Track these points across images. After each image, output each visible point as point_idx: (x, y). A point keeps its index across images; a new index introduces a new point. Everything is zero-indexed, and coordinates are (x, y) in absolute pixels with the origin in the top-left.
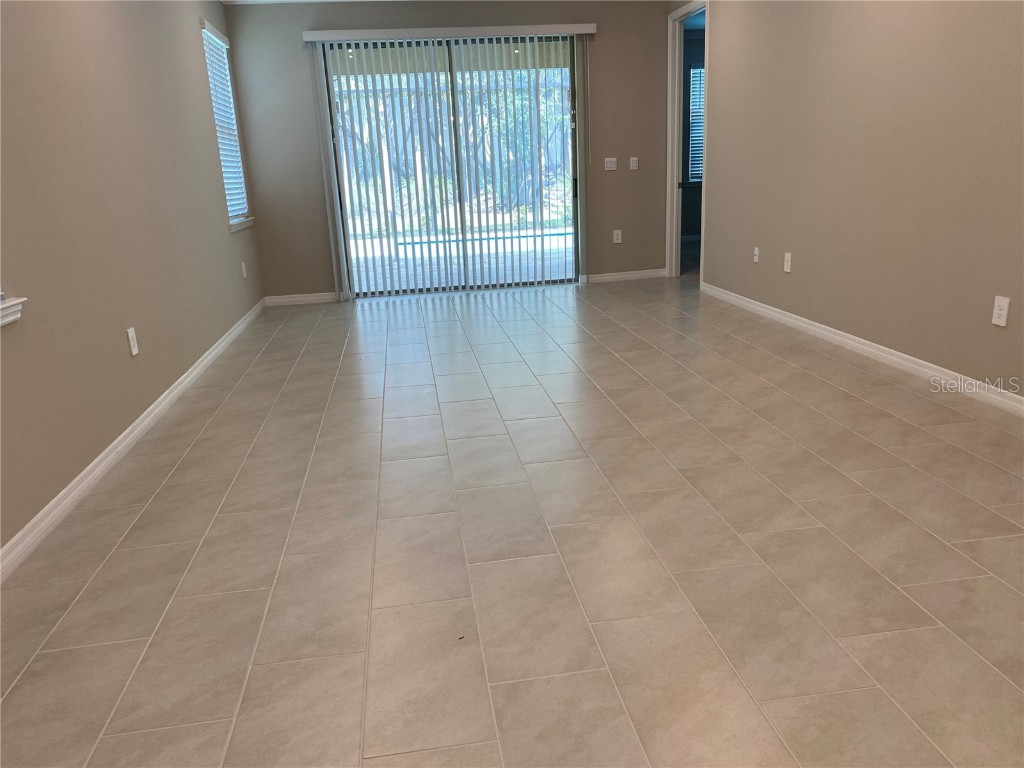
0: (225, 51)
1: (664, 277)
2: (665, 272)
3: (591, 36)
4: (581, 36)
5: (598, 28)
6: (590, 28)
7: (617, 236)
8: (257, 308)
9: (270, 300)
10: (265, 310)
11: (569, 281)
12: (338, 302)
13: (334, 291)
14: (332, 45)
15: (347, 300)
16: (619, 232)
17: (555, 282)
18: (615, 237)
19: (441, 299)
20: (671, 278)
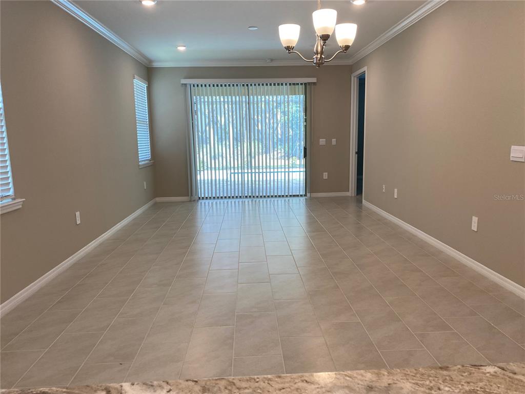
2: (349, 194)
3: (314, 83)
4: (309, 83)
5: (317, 80)
6: (314, 80)
7: (325, 176)
8: (152, 203)
9: (158, 199)
10: (155, 204)
11: (301, 196)
12: (190, 201)
13: (188, 196)
14: (194, 85)
15: (194, 201)
16: (327, 173)
17: (294, 196)
19: (239, 202)
20: (352, 197)
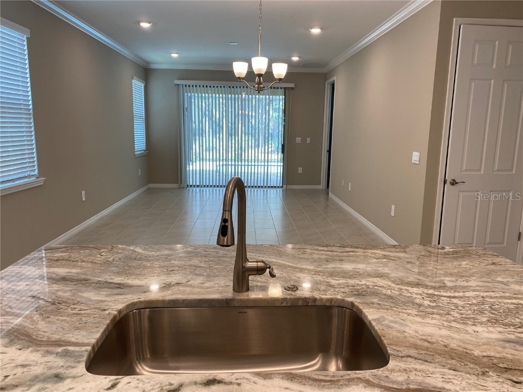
0: (143, 86)
1: (320, 189)
2: (320, 187)
3: (292, 88)
4: (288, 88)
5: (295, 86)
6: (292, 85)
7: (300, 170)
8: (145, 188)
9: (151, 185)
10: (149, 189)
11: (278, 187)
12: (180, 188)
13: (178, 183)
14: (186, 86)
15: (183, 188)
16: (301, 168)
17: (272, 187)
18: (299, 170)
19: (223, 190)
20: (323, 189)
